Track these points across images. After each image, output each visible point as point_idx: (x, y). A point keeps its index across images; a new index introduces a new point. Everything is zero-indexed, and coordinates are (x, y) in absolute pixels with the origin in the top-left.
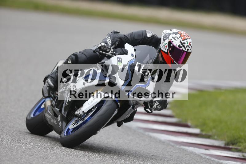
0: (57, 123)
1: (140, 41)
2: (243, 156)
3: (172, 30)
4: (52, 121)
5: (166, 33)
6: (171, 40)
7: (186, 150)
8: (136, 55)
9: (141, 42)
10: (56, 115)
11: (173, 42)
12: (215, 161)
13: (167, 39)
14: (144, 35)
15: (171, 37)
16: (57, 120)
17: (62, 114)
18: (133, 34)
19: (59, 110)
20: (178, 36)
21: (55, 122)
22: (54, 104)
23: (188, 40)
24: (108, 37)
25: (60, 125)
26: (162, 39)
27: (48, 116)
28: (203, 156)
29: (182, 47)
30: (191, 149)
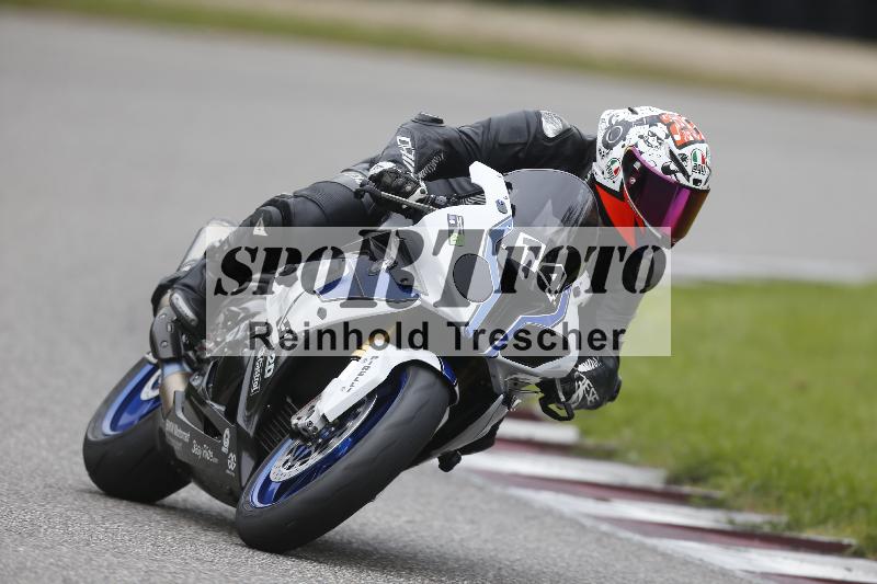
0: (216, 460)
1: (519, 151)
2: (731, 522)
3: (636, 109)
4: (196, 450)
5: (614, 122)
6: (636, 145)
7: (526, 504)
8: (513, 207)
9: (521, 155)
10: (212, 430)
11: (641, 153)
12: (628, 540)
13: (618, 142)
14: (533, 130)
15: (632, 137)
16: (217, 449)
17: (238, 425)
18: (493, 126)
19: (223, 409)
20: (661, 130)
21: (209, 455)
22: (204, 385)
23: (697, 145)
24: (403, 139)
25: (232, 465)
26: (599, 144)
27: (179, 431)
28: (588, 523)
29: (674, 172)
30: (546, 498)
